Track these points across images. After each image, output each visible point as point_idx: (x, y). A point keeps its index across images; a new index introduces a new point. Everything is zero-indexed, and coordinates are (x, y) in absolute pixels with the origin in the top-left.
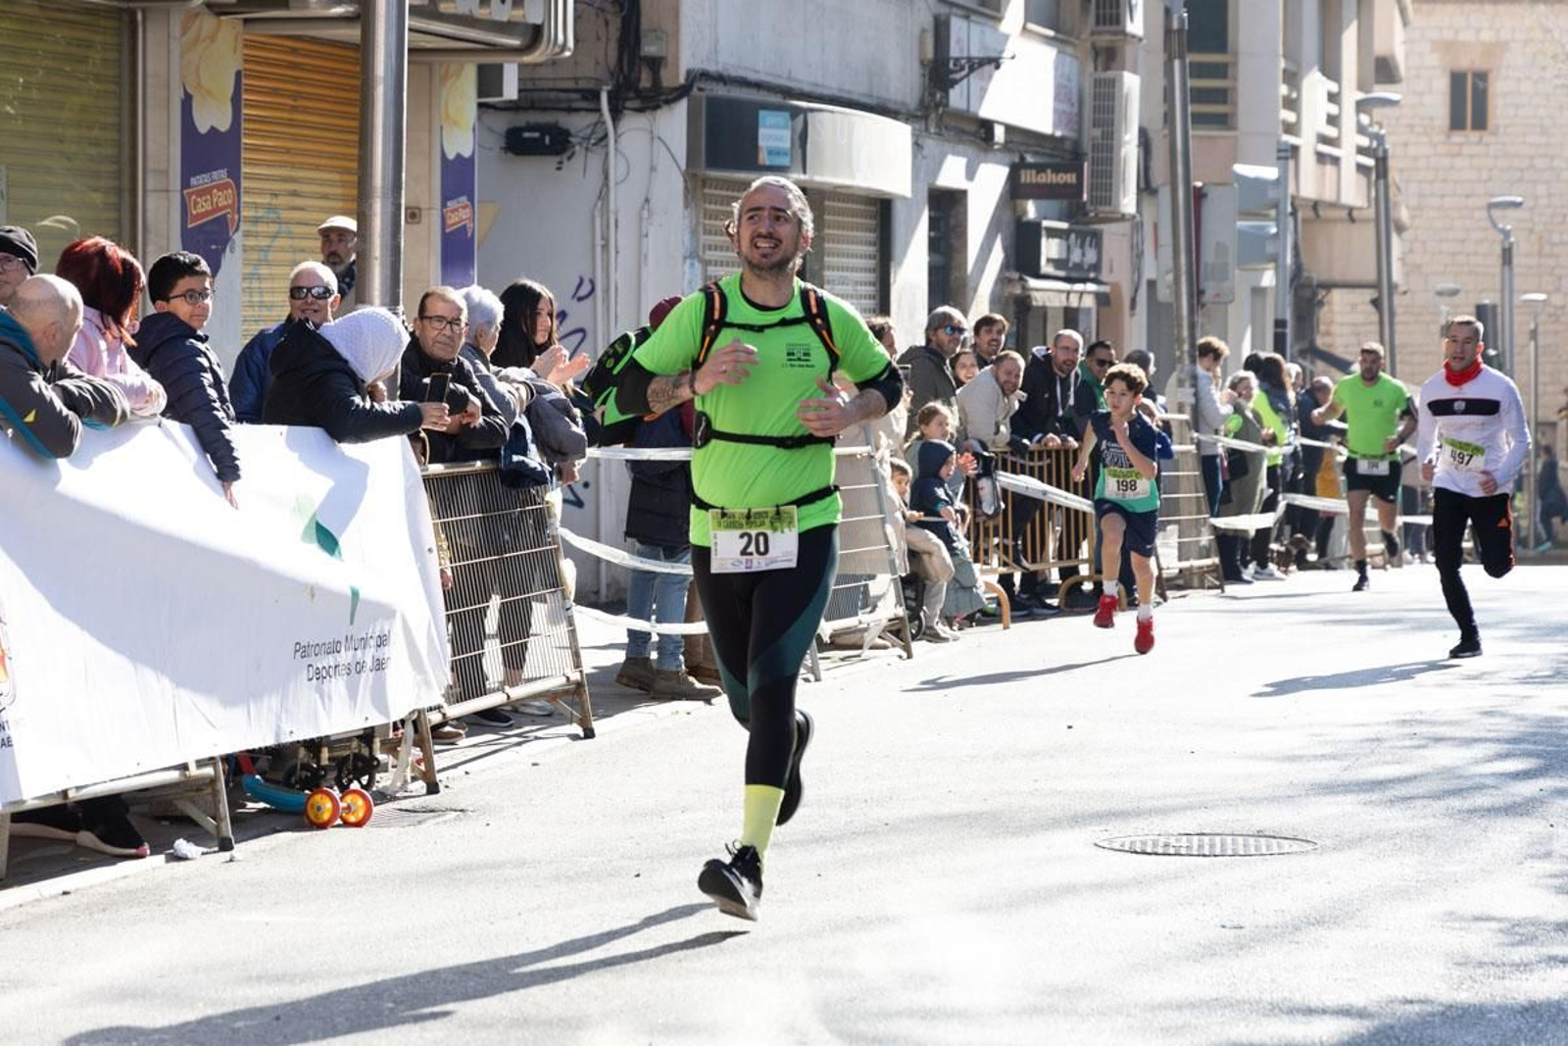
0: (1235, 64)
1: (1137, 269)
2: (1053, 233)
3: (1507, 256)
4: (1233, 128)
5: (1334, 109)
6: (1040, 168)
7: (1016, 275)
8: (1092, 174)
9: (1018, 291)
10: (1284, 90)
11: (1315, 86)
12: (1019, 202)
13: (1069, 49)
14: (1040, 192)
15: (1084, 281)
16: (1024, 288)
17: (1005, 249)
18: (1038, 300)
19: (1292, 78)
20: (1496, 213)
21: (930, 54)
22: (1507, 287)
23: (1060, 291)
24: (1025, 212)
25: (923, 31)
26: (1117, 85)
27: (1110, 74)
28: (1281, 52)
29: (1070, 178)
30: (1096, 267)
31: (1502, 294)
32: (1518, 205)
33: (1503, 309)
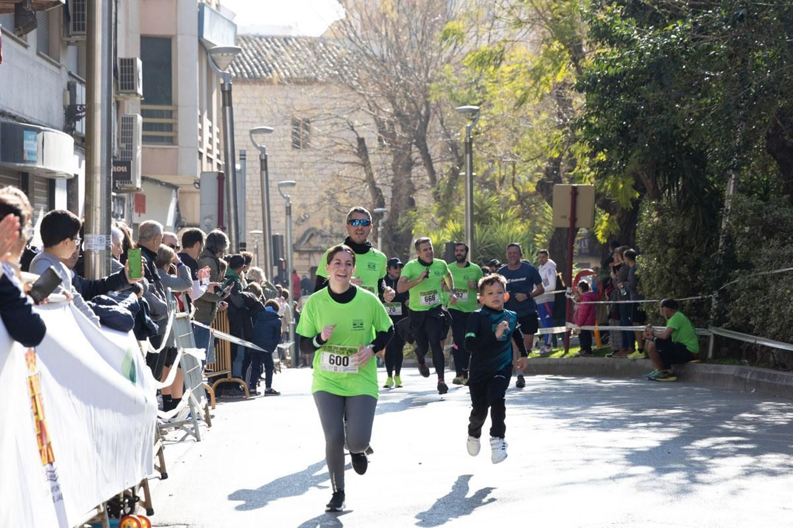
0: (177, 111)
3: (289, 210)
4: (176, 144)
5: (211, 135)
19: (201, 119)
20: (281, 189)
21: (68, 103)
25: (64, 90)
26: (134, 120)
27: (130, 115)
28: (198, 105)
29: (123, 169)
30: (123, 216)
31: (286, 230)
32: (293, 185)
33: (286, 237)
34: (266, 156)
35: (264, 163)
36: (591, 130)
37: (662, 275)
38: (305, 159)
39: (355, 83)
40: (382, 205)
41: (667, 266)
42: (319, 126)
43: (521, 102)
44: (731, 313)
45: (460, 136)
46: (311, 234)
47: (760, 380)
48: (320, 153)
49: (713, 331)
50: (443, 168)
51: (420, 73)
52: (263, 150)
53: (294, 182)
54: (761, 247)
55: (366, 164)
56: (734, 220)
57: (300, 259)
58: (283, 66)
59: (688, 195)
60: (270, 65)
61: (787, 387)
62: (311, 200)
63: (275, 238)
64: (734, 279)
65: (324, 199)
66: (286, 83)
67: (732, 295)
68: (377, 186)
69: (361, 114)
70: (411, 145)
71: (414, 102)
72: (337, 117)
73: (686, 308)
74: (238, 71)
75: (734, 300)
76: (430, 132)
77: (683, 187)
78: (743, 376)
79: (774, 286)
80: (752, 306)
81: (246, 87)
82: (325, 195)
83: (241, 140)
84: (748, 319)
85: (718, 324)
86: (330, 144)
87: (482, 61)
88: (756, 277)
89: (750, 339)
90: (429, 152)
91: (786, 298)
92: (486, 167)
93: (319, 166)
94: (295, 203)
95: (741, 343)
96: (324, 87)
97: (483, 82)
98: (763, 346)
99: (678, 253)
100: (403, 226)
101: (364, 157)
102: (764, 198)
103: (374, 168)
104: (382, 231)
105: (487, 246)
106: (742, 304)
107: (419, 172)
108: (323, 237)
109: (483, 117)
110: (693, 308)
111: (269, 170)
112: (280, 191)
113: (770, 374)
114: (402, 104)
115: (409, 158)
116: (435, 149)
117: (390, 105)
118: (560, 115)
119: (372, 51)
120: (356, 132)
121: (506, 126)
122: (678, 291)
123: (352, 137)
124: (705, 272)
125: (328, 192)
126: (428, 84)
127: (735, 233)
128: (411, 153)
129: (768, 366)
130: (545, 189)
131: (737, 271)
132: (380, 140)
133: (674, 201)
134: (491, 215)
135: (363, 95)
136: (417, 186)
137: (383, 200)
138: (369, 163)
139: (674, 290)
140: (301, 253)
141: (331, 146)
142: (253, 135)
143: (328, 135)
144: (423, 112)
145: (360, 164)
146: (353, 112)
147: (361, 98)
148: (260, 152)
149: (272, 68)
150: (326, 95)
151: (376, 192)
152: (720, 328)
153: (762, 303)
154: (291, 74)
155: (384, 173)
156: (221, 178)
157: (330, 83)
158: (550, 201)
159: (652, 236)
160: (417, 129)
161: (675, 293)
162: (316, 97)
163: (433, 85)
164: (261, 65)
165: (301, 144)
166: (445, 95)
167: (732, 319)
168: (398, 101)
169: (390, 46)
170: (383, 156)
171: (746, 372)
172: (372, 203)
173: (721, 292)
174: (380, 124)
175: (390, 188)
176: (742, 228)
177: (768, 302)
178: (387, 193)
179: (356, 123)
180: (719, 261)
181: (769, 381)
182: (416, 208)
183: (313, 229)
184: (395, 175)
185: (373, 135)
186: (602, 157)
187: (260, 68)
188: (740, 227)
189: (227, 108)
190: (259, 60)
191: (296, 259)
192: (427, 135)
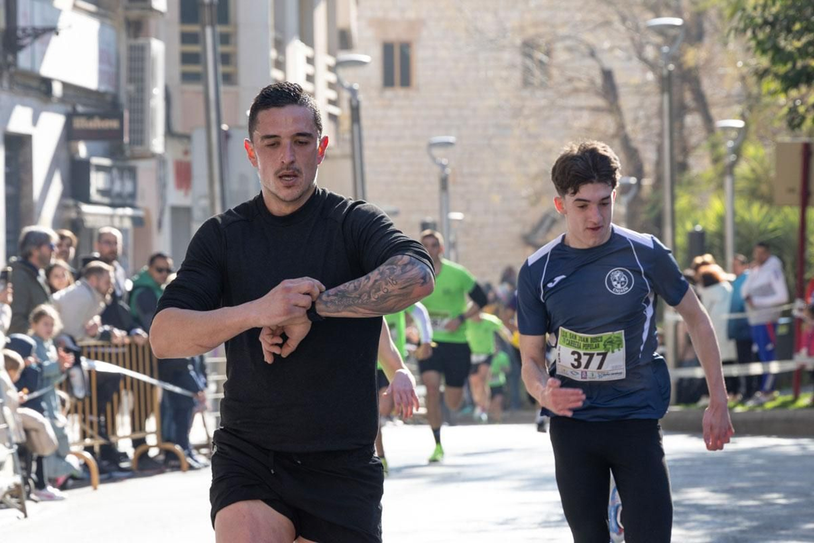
0: (235, 33)
1: (162, 197)
2: (100, 168)
3: (444, 183)
4: (237, 84)
5: (309, 69)
6: (89, 116)
7: (70, 202)
8: (131, 121)
9: (73, 215)
10: (273, 54)
11: (297, 51)
12: (73, 144)
13: (108, 22)
14: (89, 136)
15: (123, 206)
16: (79, 212)
17: (64, 181)
18: (90, 222)
19: (280, 45)
20: (437, 152)
22: (445, 208)
23: (106, 215)
24: (77, 151)
26: (146, 49)
27: (141, 41)
28: (271, 24)
29: (113, 124)
30: (133, 195)
32: (450, 144)
35: (355, 112)
53: (453, 140)
55: (614, 110)
68: (633, 143)
101: (610, 98)
103: (628, 117)
112: (430, 152)
120: (598, 61)
137: (642, 164)
138: (620, 107)
145: (605, 110)
151: (631, 152)
175: (653, 146)
179: (601, 46)
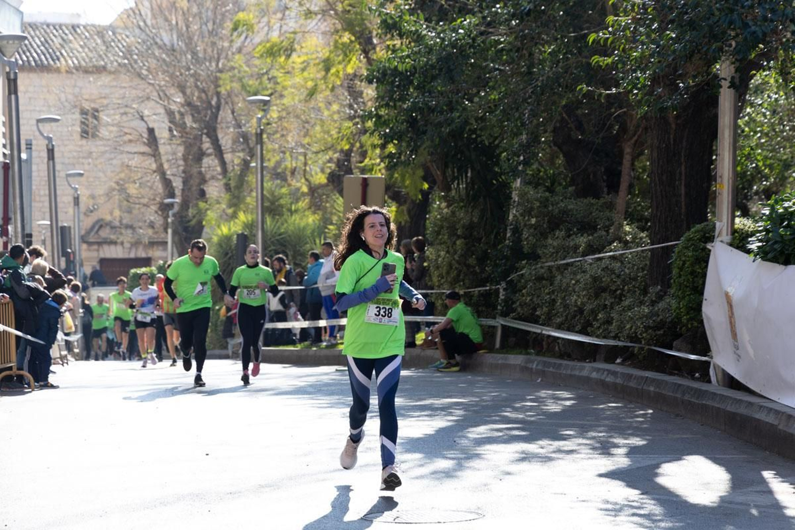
3: (76, 201)
20: (70, 179)
22: (77, 218)
31: (74, 221)
32: (81, 175)
33: (74, 228)
34: (53, 146)
35: (51, 152)
36: (380, 122)
37: (450, 266)
38: (94, 149)
39: (144, 72)
40: (172, 195)
41: (456, 257)
42: (107, 116)
43: (312, 93)
44: (518, 303)
45: (251, 127)
46: (100, 225)
47: (546, 369)
48: (110, 143)
49: (499, 322)
50: (234, 159)
51: (210, 62)
52: (50, 139)
53: (82, 172)
54: (547, 238)
55: (155, 154)
56: (521, 211)
57: (89, 250)
58: (71, 54)
59: (476, 187)
60: (58, 54)
61: (571, 376)
62: (100, 191)
63: (63, 228)
64: (521, 270)
65: (114, 190)
66: (74, 71)
67: (519, 285)
68: (167, 177)
69: (151, 104)
70: (201, 135)
71: (203, 91)
72: (126, 106)
73: (475, 299)
74: (25, 58)
75: (521, 291)
76: (221, 122)
77: (472, 178)
78: (530, 366)
79: (559, 277)
80: (538, 296)
81: (33, 76)
82: (114, 185)
83: (28, 130)
84: (535, 309)
85: (504, 315)
86: (119, 134)
87: (272, 52)
88: (542, 267)
89: (535, 329)
90: (220, 143)
91: (570, 289)
92: (278, 158)
93: (107, 155)
94: (83, 193)
95: (528, 332)
96: (113, 76)
97: (274, 73)
98: (549, 336)
99: (466, 244)
100: (194, 217)
101: (154, 147)
102: (550, 190)
103: (164, 159)
104: (173, 222)
105: (278, 238)
106: (528, 295)
107: (210, 163)
108: (113, 228)
109: (275, 108)
110: (482, 299)
111: (56, 160)
112: (67, 181)
113: (555, 363)
114: (193, 95)
115: (200, 149)
116: (226, 139)
117: (181, 95)
118: (351, 107)
119: (162, 40)
120: (146, 122)
121: (298, 117)
122: (467, 281)
123: (142, 128)
124: (493, 263)
125: (117, 183)
126: (218, 74)
127: (522, 224)
128: (201, 144)
129: (554, 356)
130: (336, 180)
131: (524, 262)
132: (170, 130)
133: (463, 193)
134: (281, 206)
135: (153, 85)
136: (208, 176)
137: (174, 190)
138: (159, 153)
139: (463, 281)
140: (90, 244)
141: (120, 136)
142: (40, 124)
143: (118, 125)
144: (214, 103)
145: (149, 155)
146: (143, 101)
147: (151, 88)
148: (46, 142)
149: (60, 56)
150: (115, 84)
151: (167, 183)
152: (507, 318)
153: (549, 294)
154: (79, 63)
155: (174, 164)
156: (6, 167)
157: (119, 72)
158: (341, 193)
159: (442, 227)
160: (207, 119)
161: (464, 284)
162: (106, 86)
163: (223, 76)
164: (49, 53)
165: (90, 134)
166: (236, 85)
167: (519, 309)
168: (188, 91)
169: (180, 36)
170: (173, 146)
171: (533, 362)
172: (163, 194)
173: (508, 283)
174: (170, 113)
175: (181, 179)
176: (529, 220)
177: (553, 292)
178: (178, 184)
179: (146, 112)
180: (506, 252)
181: (554, 371)
182: (207, 198)
183: (102, 220)
184: (186, 165)
185: (163, 125)
186: (391, 148)
187: (48, 56)
188: (527, 218)
189: (13, 97)
190: (46, 48)
191: (85, 250)
192: (218, 126)
